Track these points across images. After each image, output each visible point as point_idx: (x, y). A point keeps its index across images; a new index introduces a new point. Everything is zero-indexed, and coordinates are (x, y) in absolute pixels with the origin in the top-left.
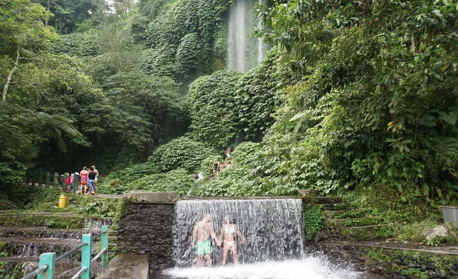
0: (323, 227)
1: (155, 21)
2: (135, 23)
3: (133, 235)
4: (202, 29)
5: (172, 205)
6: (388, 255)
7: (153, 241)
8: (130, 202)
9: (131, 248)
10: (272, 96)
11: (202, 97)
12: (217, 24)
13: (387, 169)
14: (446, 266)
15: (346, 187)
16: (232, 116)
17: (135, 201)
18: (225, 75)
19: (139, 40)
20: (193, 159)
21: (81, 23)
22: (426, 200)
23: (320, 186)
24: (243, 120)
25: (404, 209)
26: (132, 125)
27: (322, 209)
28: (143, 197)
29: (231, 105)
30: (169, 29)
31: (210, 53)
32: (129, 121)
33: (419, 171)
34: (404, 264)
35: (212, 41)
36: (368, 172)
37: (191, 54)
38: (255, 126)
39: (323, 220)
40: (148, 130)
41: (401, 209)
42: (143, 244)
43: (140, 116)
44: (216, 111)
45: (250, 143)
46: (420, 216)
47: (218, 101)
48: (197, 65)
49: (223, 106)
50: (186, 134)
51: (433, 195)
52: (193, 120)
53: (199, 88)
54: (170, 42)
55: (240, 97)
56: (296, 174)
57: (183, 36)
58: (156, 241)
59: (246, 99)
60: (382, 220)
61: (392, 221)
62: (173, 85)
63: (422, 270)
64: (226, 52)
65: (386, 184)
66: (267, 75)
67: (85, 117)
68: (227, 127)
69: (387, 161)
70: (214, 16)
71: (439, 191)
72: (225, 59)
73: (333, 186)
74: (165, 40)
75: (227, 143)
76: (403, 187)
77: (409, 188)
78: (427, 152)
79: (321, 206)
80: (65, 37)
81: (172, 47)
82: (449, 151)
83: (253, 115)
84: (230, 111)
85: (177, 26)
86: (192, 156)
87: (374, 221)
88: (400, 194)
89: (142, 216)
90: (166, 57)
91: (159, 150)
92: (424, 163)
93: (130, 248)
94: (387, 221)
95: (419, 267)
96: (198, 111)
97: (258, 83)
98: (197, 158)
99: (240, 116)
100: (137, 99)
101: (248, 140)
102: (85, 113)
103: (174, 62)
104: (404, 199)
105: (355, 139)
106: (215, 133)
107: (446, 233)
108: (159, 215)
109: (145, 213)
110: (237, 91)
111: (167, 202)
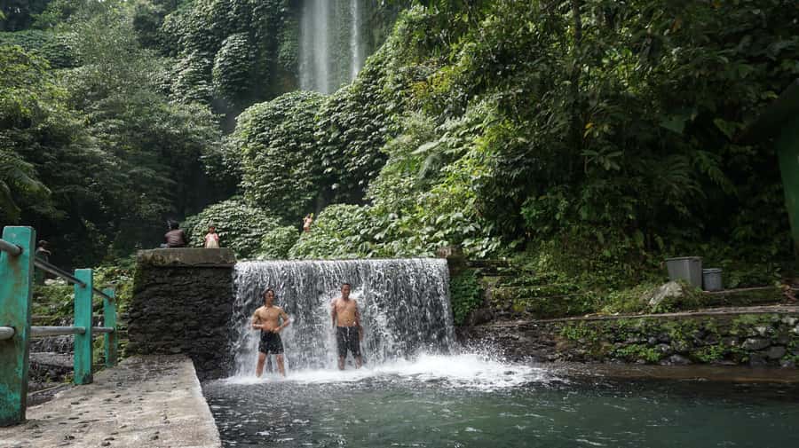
0: (482, 302)
1: (175, 12)
2: (140, 15)
3: (159, 321)
4: (257, 26)
5: (229, 270)
6: (594, 329)
7: (194, 332)
8: (152, 265)
9: (155, 344)
10: (377, 128)
11: (260, 135)
12: (282, 18)
13: (579, 208)
14: (687, 334)
15: (512, 245)
16: (311, 164)
17: (160, 263)
18: (297, 99)
19: (146, 43)
20: (247, 235)
21: (40, 13)
22: (641, 254)
23: (469, 247)
24: (329, 170)
25: (608, 270)
26: (138, 184)
27: (480, 276)
28: (175, 257)
29: (309, 146)
30: (199, 25)
31: (272, 67)
32: (132, 176)
33: (630, 207)
34: (621, 341)
35: (273, 47)
36: (547, 218)
37: (239, 67)
38: (350, 180)
39: (480, 291)
40: (167, 192)
41: (603, 269)
42: (175, 337)
43: (153, 168)
44: (283, 157)
45: (343, 206)
46: (633, 279)
47: (288, 140)
48: (248, 85)
49: (295, 149)
50: (234, 198)
51: (652, 246)
52: (245, 173)
53: (255, 120)
54: (202, 49)
55: (324, 133)
56: (428, 233)
57: (226, 38)
58: (200, 331)
59: (334, 135)
60: (575, 289)
61: (591, 288)
62: (208, 117)
63: (651, 346)
64: (296, 65)
65: (578, 232)
66: (368, 95)
67: (53, 168)
68: (303, 182)
69: (578, 195)
70: (278, 5)
71: (659, 240)
72: (297, 76)
73: (490, 246)
74: (193, 44)
75: (302, 210)
76: (605, 236)
77: (614, 237)
78: (639, 179)
79: (478, 270)
80: (11, 37)
81: (206, 56)
82: (675, 174)
83: (346, 161)
84: (308, 157)
85: (214, 20)
86: (245, 231)
87: (562, 291)
88: (601, 247)
89: (173, 289)
90: (196, 72)
91: (187, 223)
92: (636, 195)
93: (152, 345)
94: (583, 289)
95: (644, 342)
96: (254, 158)
97: (353, 108)
98: (254, 234)
99: (324, 163)
100: (147, 140)
101: (340, 202)
102: (52, 160)
103: (209, 81)
104: (607, 253)
105: (526, 165)
106: (282, 193)
107: (680, 291)
108: (205, 286)
109: (177, 283)
110: (319, 124)
111: (217, 264)
